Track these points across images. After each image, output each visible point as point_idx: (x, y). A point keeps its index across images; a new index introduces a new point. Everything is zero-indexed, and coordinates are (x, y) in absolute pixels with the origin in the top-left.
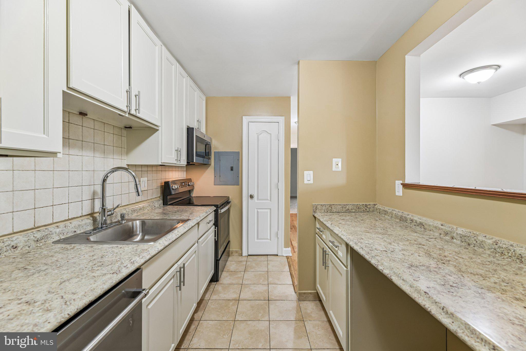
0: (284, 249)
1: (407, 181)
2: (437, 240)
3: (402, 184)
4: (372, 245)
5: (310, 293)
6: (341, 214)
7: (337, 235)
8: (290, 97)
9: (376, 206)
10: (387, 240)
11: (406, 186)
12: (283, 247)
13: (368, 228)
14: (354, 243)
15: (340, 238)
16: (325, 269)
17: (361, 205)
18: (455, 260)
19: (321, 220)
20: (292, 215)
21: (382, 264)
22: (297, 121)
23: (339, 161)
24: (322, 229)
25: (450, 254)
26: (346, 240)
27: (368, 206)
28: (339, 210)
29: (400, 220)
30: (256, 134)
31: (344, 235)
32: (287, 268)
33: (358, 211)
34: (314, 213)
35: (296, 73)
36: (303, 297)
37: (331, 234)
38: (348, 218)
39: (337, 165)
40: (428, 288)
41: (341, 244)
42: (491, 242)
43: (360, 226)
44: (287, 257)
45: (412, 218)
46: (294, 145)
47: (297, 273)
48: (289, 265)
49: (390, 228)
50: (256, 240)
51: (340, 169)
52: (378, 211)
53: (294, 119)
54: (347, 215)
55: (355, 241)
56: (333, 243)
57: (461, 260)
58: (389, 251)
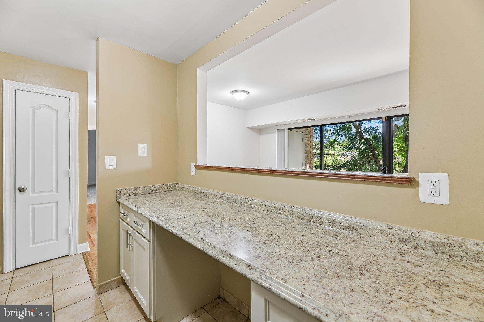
0: (79, 245)
1: (199, 164)
2: (214, 203)
3: (195, 166)
4: (170, 216)
5: (113, 281)
6: (146, 196)
7: (141, 214)
8: (87, 72)
9: (177, 185)
10: (183, 210)
11: (198, 167)
12: (78, 243)
13: (169, 203)
14: (156, 218)
15: (144, 216)
16: (130, 250)
17: (165, 185)
18: (222, 213)
19: (125, 204)
20: (90, 206)
21: (176, 228)
22: (96, 100)
23: (145, 146)
24: (126, 213)
25: (220, 210)
26: (148, 217)
27: (171, 186)
28: (145, 191)
29: (194, 194)
30: (31, 107)
31: (147, 213)
32: (83, 266)
33: (162, 191)
34: (117, 199)
35: (94, 48)
36: (104, 289)
37: (136, 215)
38: (153, 198)
39: (143, 150)
40: (204, 235)
41: (144, 222)
42: (240, 199)
43: (163, 203)
44: (83, 254)
45: (201, 191)
46: (92, 127)
47: (96, 267)
48: (86, 261)
49: (186, 201)
50: (31, 246)
51: (146, 154)
52: (179, 188)
53: (92, 99)
54: (153, 195)
55: (156, 216)
56: (138, 223)
57: (225, 213)
58: (182, 218)
